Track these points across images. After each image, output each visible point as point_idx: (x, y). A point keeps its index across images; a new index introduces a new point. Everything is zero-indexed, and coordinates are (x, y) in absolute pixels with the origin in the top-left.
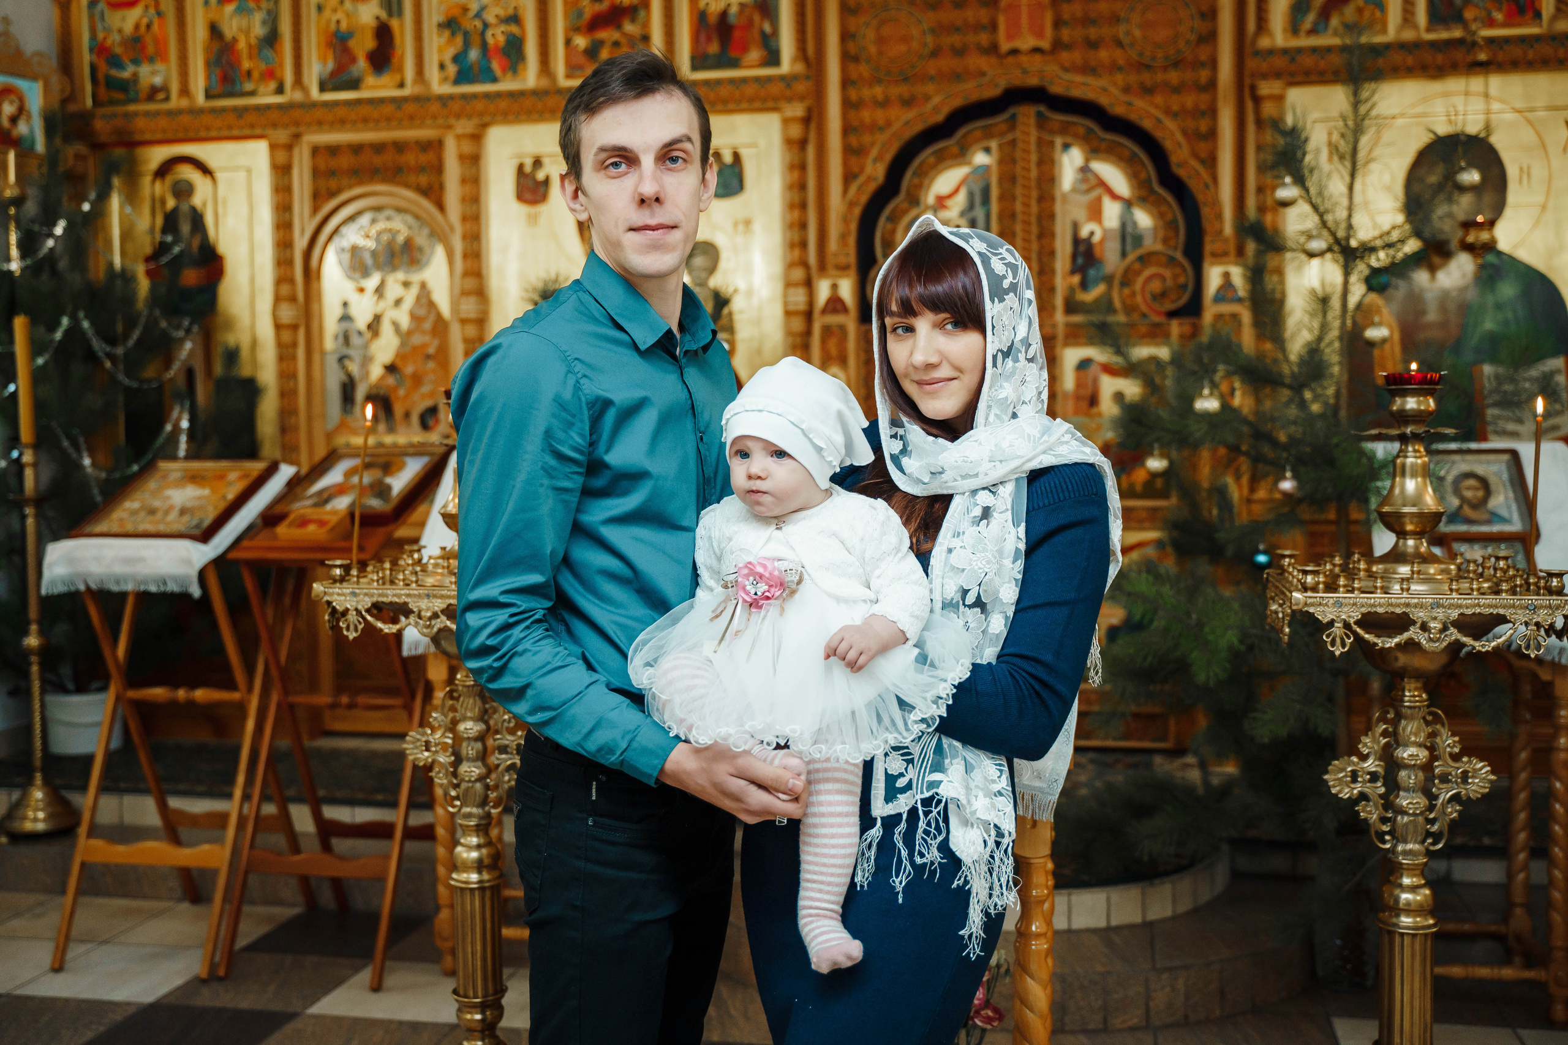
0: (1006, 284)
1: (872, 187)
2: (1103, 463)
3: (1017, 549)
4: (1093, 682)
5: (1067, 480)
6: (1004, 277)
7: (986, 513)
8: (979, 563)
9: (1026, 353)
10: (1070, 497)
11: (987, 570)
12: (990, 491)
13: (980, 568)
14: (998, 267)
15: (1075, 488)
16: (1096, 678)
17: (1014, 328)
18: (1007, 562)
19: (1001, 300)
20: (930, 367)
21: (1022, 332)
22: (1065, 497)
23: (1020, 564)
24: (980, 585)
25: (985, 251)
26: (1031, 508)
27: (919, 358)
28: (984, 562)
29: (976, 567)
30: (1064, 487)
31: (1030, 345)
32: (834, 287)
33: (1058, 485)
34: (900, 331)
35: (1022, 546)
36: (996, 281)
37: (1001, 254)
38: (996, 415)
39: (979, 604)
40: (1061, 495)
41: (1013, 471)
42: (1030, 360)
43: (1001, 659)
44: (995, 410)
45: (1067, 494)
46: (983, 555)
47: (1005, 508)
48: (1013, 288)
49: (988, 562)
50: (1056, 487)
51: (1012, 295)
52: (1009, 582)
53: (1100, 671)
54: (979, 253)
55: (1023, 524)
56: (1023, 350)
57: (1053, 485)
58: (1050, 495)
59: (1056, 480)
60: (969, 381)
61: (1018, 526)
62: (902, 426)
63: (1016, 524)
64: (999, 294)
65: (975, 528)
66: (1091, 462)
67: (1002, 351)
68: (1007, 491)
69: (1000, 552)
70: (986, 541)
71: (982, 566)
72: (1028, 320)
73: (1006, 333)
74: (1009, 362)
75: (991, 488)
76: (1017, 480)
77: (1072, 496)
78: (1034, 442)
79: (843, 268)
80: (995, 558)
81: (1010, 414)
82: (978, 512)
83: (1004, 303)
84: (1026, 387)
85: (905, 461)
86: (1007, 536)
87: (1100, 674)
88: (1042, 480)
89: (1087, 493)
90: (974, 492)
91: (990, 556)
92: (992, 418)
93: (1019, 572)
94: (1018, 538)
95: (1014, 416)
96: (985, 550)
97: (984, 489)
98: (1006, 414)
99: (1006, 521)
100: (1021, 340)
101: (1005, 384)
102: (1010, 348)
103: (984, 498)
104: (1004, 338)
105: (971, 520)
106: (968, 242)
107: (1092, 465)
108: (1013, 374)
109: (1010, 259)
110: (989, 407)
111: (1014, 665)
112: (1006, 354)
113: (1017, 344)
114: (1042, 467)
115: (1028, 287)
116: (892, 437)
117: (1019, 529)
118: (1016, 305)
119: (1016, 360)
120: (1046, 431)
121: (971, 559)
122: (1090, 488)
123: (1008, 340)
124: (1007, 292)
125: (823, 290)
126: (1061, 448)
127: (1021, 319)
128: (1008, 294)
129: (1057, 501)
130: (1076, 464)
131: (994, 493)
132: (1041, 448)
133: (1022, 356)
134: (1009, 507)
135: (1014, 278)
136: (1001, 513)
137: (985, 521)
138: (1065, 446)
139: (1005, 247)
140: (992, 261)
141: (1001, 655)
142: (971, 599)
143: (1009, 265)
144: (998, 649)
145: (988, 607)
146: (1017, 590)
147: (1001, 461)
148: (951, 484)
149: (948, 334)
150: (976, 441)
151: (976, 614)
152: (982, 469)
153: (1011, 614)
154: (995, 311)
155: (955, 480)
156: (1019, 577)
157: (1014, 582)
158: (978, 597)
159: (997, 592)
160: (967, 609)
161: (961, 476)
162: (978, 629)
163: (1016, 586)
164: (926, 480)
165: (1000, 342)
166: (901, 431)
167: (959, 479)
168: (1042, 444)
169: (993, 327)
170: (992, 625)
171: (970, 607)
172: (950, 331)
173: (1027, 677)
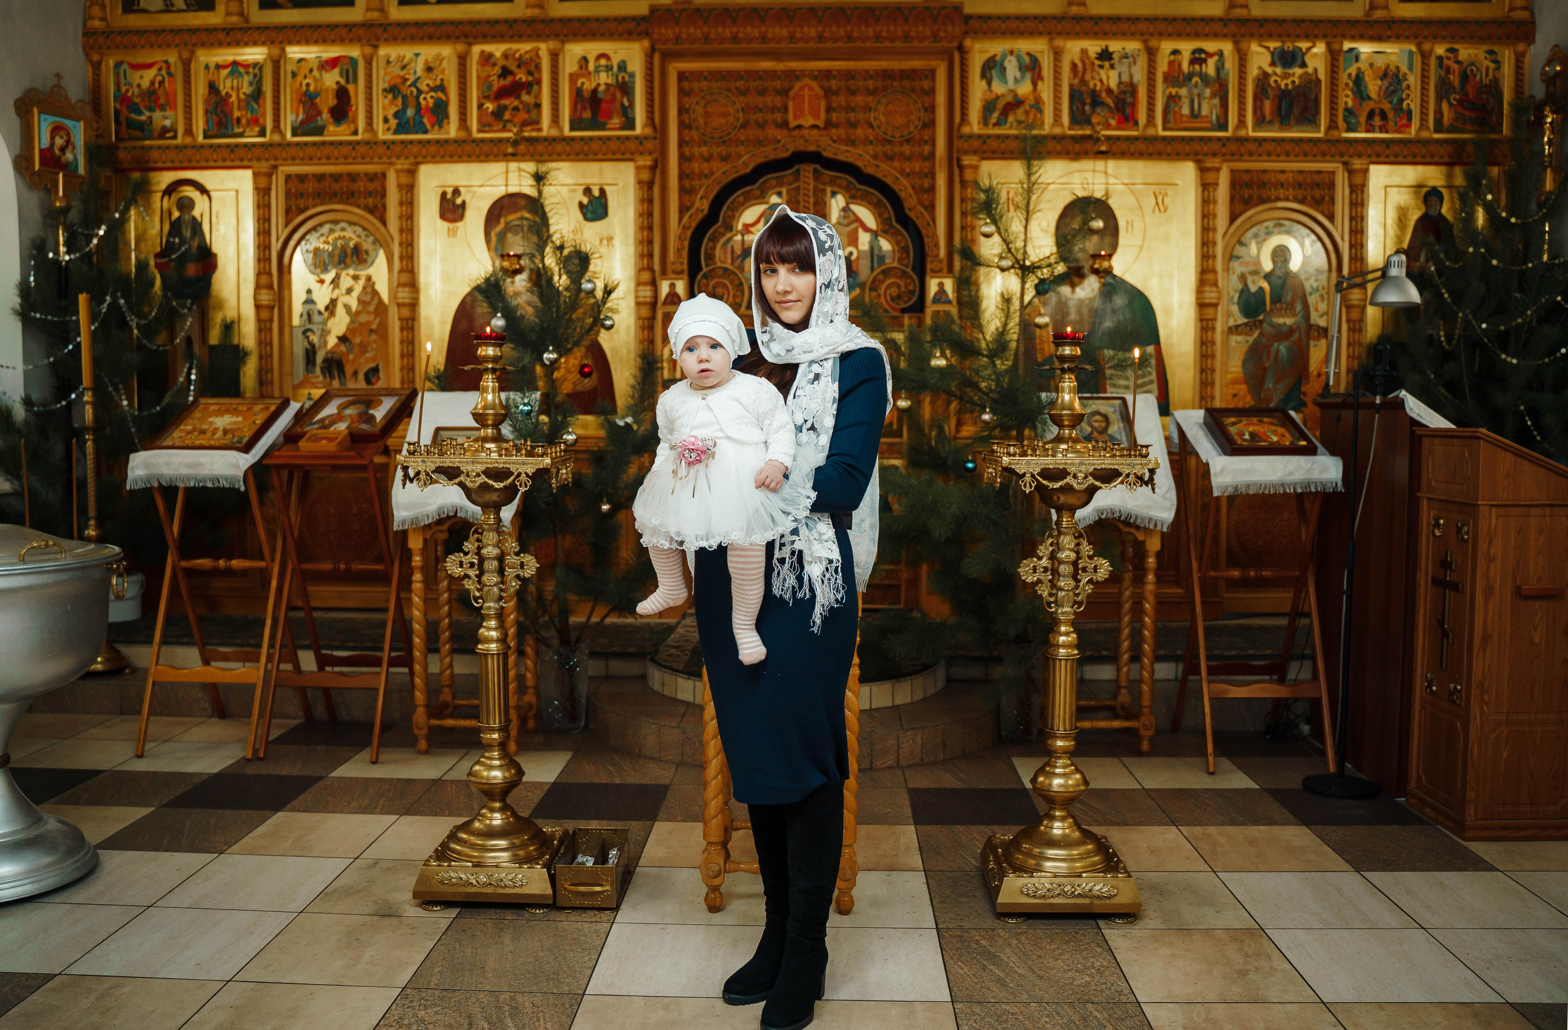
0: (827, 245)
1: (700, 216)
2: (880, 347)
3: (834, 398)
5: (861, 357)
6: (826, 242)
7: (817, 377)
8: (814, 405)
9: (838, 285)
10: (864, 367)
11: (817, 409)
12: (819, 364)
14: (822, 236)
15: (867, 361)
17: (831, 272)
18: (829, 405)
19: (824, 255)
20: (787, 293)
21: (836, 274)
23: (835, 406)
24: (813, 417)
25: (815, 227)
26: (843, 373)
27: (780, 288)
28: (816, 405)
30: (860, 360)
31: (840, 281)
32: (672, 286)
33: (857, 360)
34: (768, 273)
35: (837, 396)
36: (821, 244)
37: (824, 229)
38: (822, 321)
39: (812, 428)
40: (859, 366)
41: (832, 353)
42: (841, 290)
43: (829, 459)
44: (821, 319)
45: (862, 365)
46: (816, 400)
47: (827, 373)
48: (831, 248)
49: (818, 405)
51: (830, 252)
52: (829, 416)
54: (811, 227)
55: (837, 384)
56: (836, 284)
57: (854, 359)
58: (853, 367)
59: (855, 357)
60: (806, 302)
61: (834, 384)
62: (768, 325)
63: (833, 382)
64: (823, 251)
65: (810, 386)
66: (874, 347)
67: (824, 284)
68: (828, 365)
69: (824, 399)
70: (817, 393)
71: (815, 407)
72: (839, 266)
73: (827, 274)
74: (829, 291)
75: (819, 362)
76: (834, 358)
77: (865, 365)
78: (843, 337)
79: (678, 273)
80: (822, 402)
81: (829, 320)
82: (812, 376)
83: (826, 258)
85: (772, 346)
86: (828, 390)
88: (848, 358)
89: (873, 364)
90: (810, 363)
91: (819, 401)
92: (819, 323)
93: (835, 410)
94: (834, 391)
95: (832, 321)
96: (817, 398)
97: (816, 362)
98: (826, 321)
99: (828, 382)
100: (835, 279)
101: (826, 304)
102: (829, 282)
103: (816, 368)
104: (826, 277)
105: (810, 379)
106: (806, 222)
107: (874, 349)
108: (830, 297)
109: (829, 232)
111: (837, 461)
112: (827, 286)
113: (833, 281)
114: (850, 350)
116: (763, 333)
117: (835, 386)
118: (832, 258)
119: (833, 290)
120: (849, 330)
121: (809, 403)
122: (875, 362)
124: (827, 250)
125: (664, 288)
126: (856, 340)
127: (836, 266)
128: (828, 252)
129: (858, 369)
130: (866, 348)
131: (821, 365)
132: (847, 339)
133: (836, 288)
134: (830, 373)
135: (832, 242)
136: (825, 376)
137: (816, 382)
138: (859, 339)
139: (827, 226)
140: (819, 232)
141: (828, 457)
142: (809, 425)
143: (828, 235)
144: (826, 453)
145: (818, 429)
146: (834, 420)
147: (825, 345)
148: (799, 358)
149: (796, 275)
150: (812, 334)
151: (812, 434)
152: (817, 349)
153: (831, 433)
154: (821, 262)
155: (801, 355)
156: (835, 413)
157: (832, 416)
158: (813, 424)
159: (824, 421)
160: (806, 431)
161: (805, 353)
162: (813, 443)
163: (834, 418)
164: (783, 354)
165: (824, 279)
166: (768, 329)
167: (804, 355)
168: (848, 337)
169: (820, 270)
170: (821, 441)
171: (808, 430)
172: (798, 273)
173: (843, 465)
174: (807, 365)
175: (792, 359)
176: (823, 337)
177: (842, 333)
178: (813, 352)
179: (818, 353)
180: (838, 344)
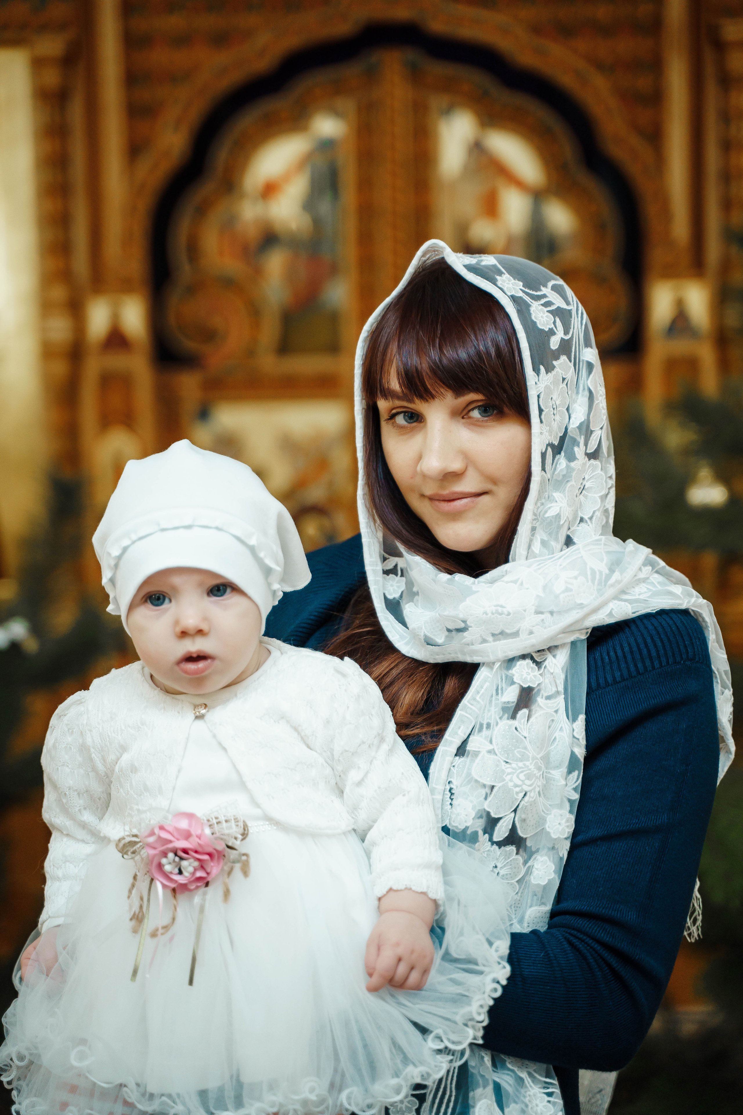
0: (554, 343)
2: (700, 606)
3: (573, 755)
5: (649, 640)
6: (552, 332)
7: (527, 697)
8: (515, 777)
9: (586, 444)
10: (654, 668)
11: (526, 788)
12: (532, 658)
13: (516, 786)
14: (541, 318)
15: (662, 652)
17: (568, 409)
18: (558, 774)
19: (549, 369)
20: (451, 476)
21: (579, 416)
22: (645, 667)
23: (576, 778)
24: (515, 811)
25: (522, 294)
26: (594, 685)
27: (433, 464)
28: (522, 776)
29: (511, 784)
30: (645, 652)
31: (592, 432)
33: (635, 649)
34: (400, 419)
35: (581, 752)
36: (540, 338)
37: (544, 296)
38: (544, 543)
39: (513, 839)
40: (640, 665)
41: (566, 630)
42: (593, 456)
43: (556, 919)
44: (540, 535)
45: (648, 663)
46: (521, 764)
47: (554, 689)
48: (565, 347)
49: (529, 777)
50: (632, 652)
51: (563, 358)
52: (560, 806)
53: (699, 918)
54: (514, 299)
55: (582, 717)
56: (582, 441)
57: (627, 649)
58: (623, 665)
59: (632, 640)
61: (574, 720)
62: (399, 555)
63: (571, 716)
64: (545, 359)
65: (506, 723)
66: (683, 607)
67: (551, 445)
68: (558, 664)
69: (546, 759)
70: (527, 743)
71: (519, 783)
72: (587, 393)
73: (558, 418)
74: (562, 460)
75: (534, 655)
76: (573, 644)
77: (657, 664)
78: (600, 584)
80: (539, 769)
81: (562, 539)
82: (511, 695)
83: (554, 373)
84: (586, 497)
85: (408, 609)
86: (557, 734)
87: (698, 922)
88: (604, 649)
89: (678, 659)
91: (532, 767)
92: (537, 547)
93: (575, 789)
94: (574, 737)
95: (569, 542)
96: (523, 758)
97: (524, 657)
98: (557, 540)
99: (556, 712)
100: (580, 427)
101: (556, 495)
102: (562, 439)
103: (523, 674)
104: (555, 425)
105: (500, 706)
106: (494, 282)
107: (685, 612)
108: (566, 478)
109: (559, 302)
110: (534, 529)
111: (579, 931)
112: (557, 449)
113: (571, 434)
114: (612, 621)
115: (587, 344)
116: (386, 572)
117: (575, 725)
118: (570, 374)
119: (571, 458)
120: (615, 564)
121: (503, 771)
122: (683, 650)
123: (560, 428)
124: (556, 353)
126: (637, 590)
127: (578, 393)
128: (557, 358)
129: (634, 673)
130: (662, 612)
131: (538, 664)
132: (610, 592)
133: (579, 451)
134: (561, 688)
135: (566, 333)
136: (548, 698)
137: (523, 713)
138: (642, 585)
139: (553, 283)
140: (532, 309)
141: (554, 914)
142: (501, 832)
143: (558, 313)
144: (548, 907)
145: (529, 843)
146: (573, 818)
147: (552, 613)
148: (477, 647)
149: (475, 424)
150: (515, 582)
151: (510, 854)
152: (525, 625)
153: (564, 853)
154: (542, 386)
155: (484, 641)
156: (576, 796)
157: (567, 805)
158: (513, 829)
159: (544, 820)
160: (495, 847)
161: (493, 635)
162: (512, 878)
163: (571, 812)
164: (440, 640)
165: (550, 431)
166: (401, 563)
167: (491, 639)
168: (612, 585)
169: (541, 411)
170: (535, 872)
171: (500, 844)
172: (478, 420)
173: (596, 946)
174: (497, 665)
175: (464, 653)
176: (545, 587)
177: (593, 572)
178: (516, 634)
179: (531, 633)
180: (586, 610)
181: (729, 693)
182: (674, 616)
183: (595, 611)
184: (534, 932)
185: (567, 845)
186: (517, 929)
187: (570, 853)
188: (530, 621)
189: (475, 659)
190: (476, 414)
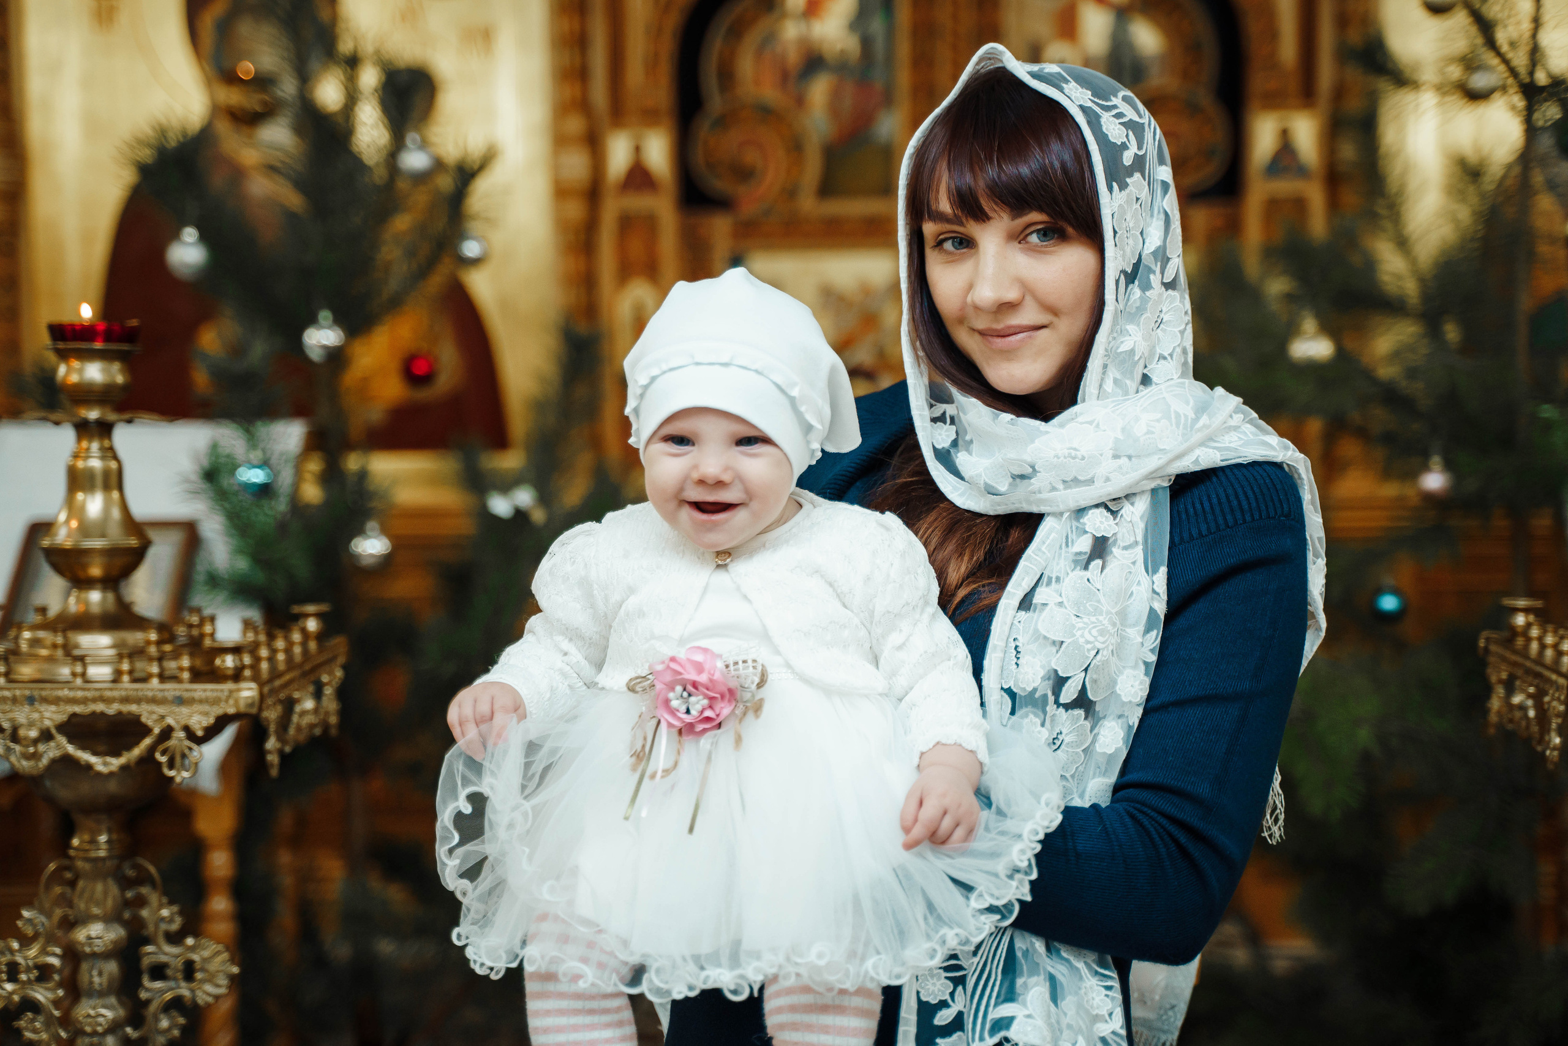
0: (1128, 158)
2: (1296, 461)
3: (1152, 611)
4: (1270, 836)
5: (1240, 491)
6: (1124, 147)
7: (1100, 547)
8: (1086, 632)
9: (1162, 273)
10: (1245, 521)
11: (1099, 646)
12: (1107, 507)
13: (1088, 642)
14: (1115, 131)
15: (1254, 505)
16: (1275, 829)
17: (1142, 233)
18: (1134, 633)
19: (1123, 186)
20: (1006, 307)
21: (1154, 240)
22: (1236, 521)
23: (1154, 638)
24: (1086, 670)
25: (1090, 104)
26: (1177, 539)
27: (986, 293)
28: (1094, 632)
29: (1082, 640)
30: (1235, 503)
31: (1168, 259)
33: (1224, 500)
34: (948, 245)
35: (1161, 608)
36: (1112, 152)
37: (1115, 107)
38: (1116, 381)
39: (1083, 702)
40: (1229, 517)
41: (1149, 477)
42: (1170, 286)
43: (1119, 794)
44: (1113, 373)
45: (1239, 515)
46: (1093, 619)
47: (1132, 539)
48: (1139, 163)
49: (1102, 633)
50: (1220, 503)
51: (1137, 176)
52: (1135, 667)
53: (1282, 817)
54: (1082, 108)
55: (1163, 570)
56: (1158, 270)
57: (1215, 501)
58: (1210, 517)
59: (1221, 491)
61: (1155, 571)
62: (949, 400)
63: (1150, 568)
64: (1117, 175)
65: (1079, 573)
66: (1279, 460)
67: (1123, 272)
68: (1136, 512)
69: (1123, 614)
70: (1100, 595)
71: (1091, 639)
72: (1162, 216)
73: (1131, 241)
74: (1136, 291)
75: (1109, 504)
76: (1154, 491)
77: (1248, 518)
78: (1185, 428)
80: (1114, 625)
81: (1138, 377)
82: (1084, 545)
83: (1127, 191)
84: (1164, 331)
85: (961, 459)
86: (1134, 588)
87: (1281, 822)
88: (1196, 492)
89: (1272, 514)
90: (1080, 512)
91: (1106, 622)
92: (1109, 386)
93: (1152, 651)
94: (1154, 591)
95: (1146, 380)
96: (1097, 611)
97: (1097, 506)
98: (1132, 379)
99: (1134, 563)
100: (1155, 254)
101: (1130, 328)
102: (1137, 266)
103: (1098, 522)
104: (1128, 250)
105: (1071, 557)
106: (1061, 90)
107: (1278, 466)
108: (1141, 310)
109: (1131, 115)
110: (1105, 366)
111: (1144, 804)
112: (1131, 277)
113: (1147, 260)
114: (1197, 468)
115: (1162, 162)
116: (934, 420)
117: (1155, 578)
118: (1144, 194)
119: (1146, 287)
120: (1202, 409)
121: (1073, 626)
122: (1278, 505)
123: (1133, 253)
124: (1130, 170)
126: (1227, 438)
127: (1152, 216)
128: (1131, 175)
129: (1222, 527)
130: (1255, 464)
131: (1114, 513)
132: (1197, 437)
133: (1155, 279)
134: (1140, 538)
135: (1140, 148)
136: (1126, 548)
137: (1097, 563)
138: (1233, 433)
139: (1121, 94)
140: (1103, 121)
141: (1117, 788)
142: (1069, 693)
143: (1130, 125)
144: (1112, 778)
145: (1098, 708)
146: (1147, 681)
147: (1130, 457)
148: (1045, 495)
149: (1033, 250)
150: (1090, 423)
151: (1078, 719)
152: (1101, 471)
153: (1135, 719)
154: (1116, 204)
155: (1054, 489)
156: (1153, 658)
157: (1143, 667)
158: (1083, 690)
159: (1115, 682)
160: (1061, 710)
161: (1064, 482)
162: (1078, 746)
163: (1146, 674)
164: (1003, 488)
165: (1124, 256)
166: (950, 410)
167: (1061, 486)
168: (1199, 430)
169: (1115, 232)
170: (1101, 739)
171: (1067, 707)
172: (1037, 246)
173: (1164, 821)
174: (1066, 515)
175: (1029, 502)
176: (1123, 430)
177: (1178, 415)
178: (1091, 481)
179: (1108, 479)
180: (1170, 456)
181: (1322, 562)
182: (1268, 468)
183: (1179, 457)
184: (1095, 807)
185: (1139, 712)
186: (1077, 802)
187: (1141, 721)
188: (1107, 466)
189: (1042, 509)
190: (1034, 238)
